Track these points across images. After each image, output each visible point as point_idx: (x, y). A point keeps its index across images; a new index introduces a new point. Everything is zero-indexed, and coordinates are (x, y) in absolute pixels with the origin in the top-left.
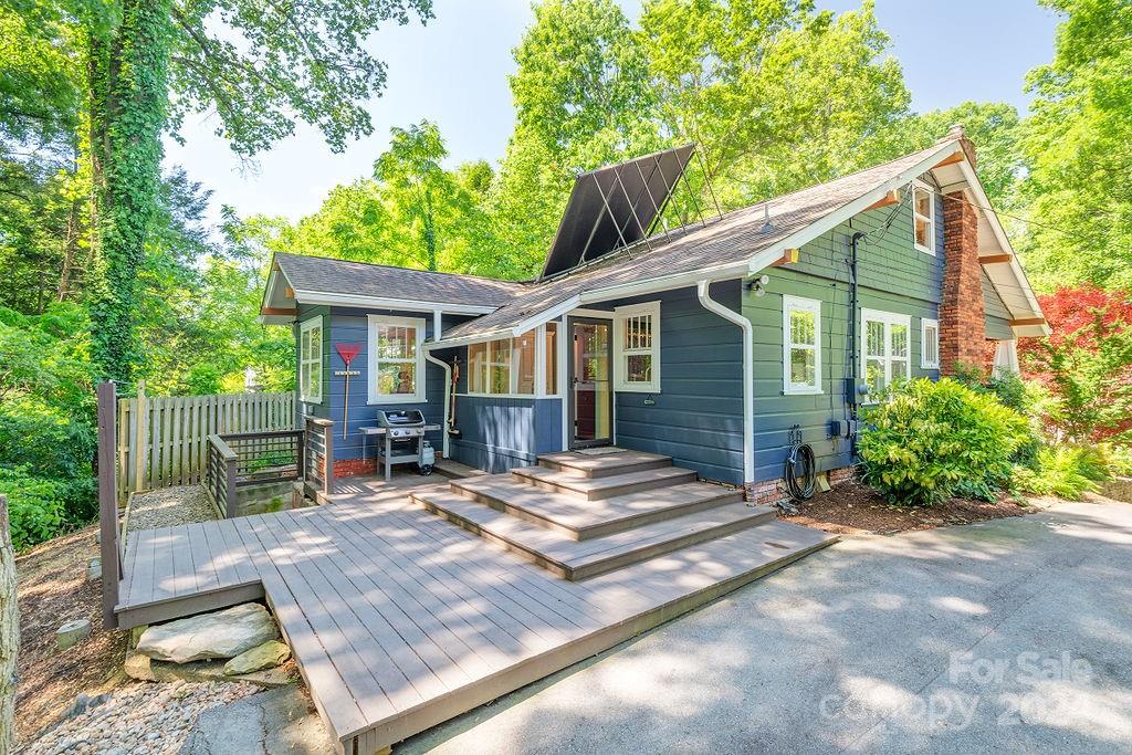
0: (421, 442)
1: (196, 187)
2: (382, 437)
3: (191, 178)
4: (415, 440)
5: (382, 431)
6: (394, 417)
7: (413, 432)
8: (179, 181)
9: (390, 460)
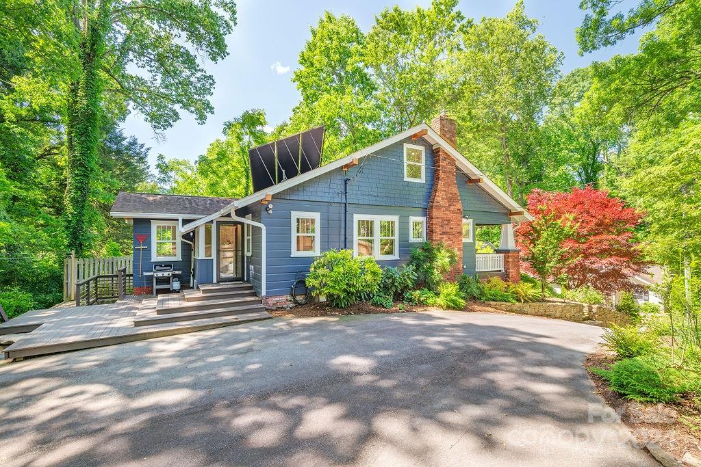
0: (171, 278)
1: (142, 146)
2: (152, 276)
3: (140, 142)
4: (169, 278)
5: (152, 273)
6: (158, 267)
7: (166, 274)
8: (134, 143)
9: (156, 287)
